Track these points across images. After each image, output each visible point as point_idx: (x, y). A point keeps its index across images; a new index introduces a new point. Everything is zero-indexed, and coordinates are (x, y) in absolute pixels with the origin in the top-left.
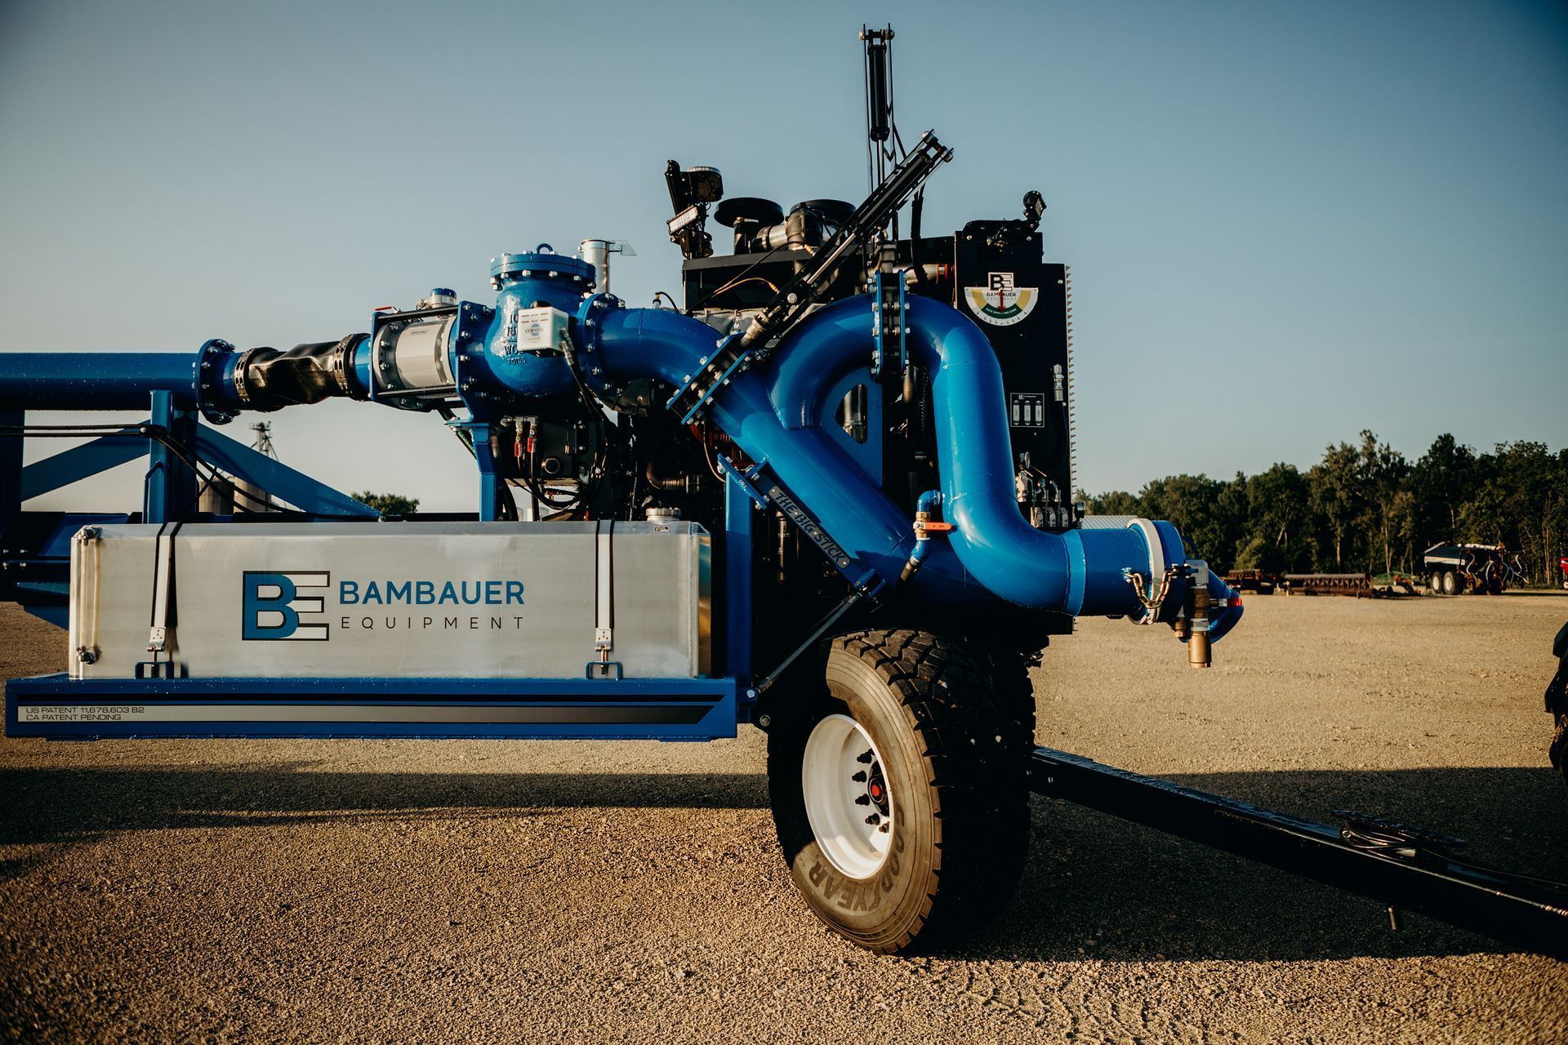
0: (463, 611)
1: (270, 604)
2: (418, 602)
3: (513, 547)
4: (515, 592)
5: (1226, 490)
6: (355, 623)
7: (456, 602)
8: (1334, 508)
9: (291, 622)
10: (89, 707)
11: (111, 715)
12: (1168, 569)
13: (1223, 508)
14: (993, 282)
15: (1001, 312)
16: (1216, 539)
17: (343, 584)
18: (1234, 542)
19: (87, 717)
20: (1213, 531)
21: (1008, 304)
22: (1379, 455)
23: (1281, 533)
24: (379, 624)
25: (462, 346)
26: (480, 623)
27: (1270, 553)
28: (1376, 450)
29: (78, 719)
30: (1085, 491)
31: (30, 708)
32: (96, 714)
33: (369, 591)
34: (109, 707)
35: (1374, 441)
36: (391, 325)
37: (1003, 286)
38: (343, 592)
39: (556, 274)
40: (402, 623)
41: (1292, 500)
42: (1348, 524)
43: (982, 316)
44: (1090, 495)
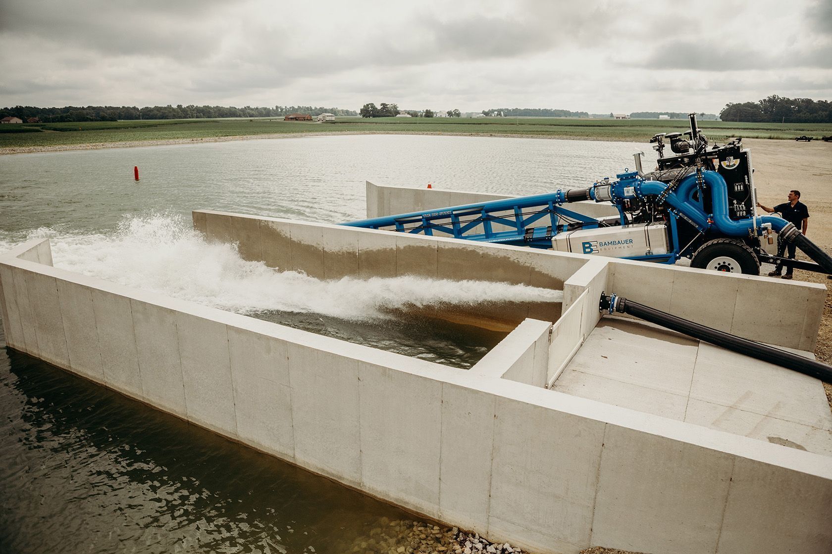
0: (622, 246)
1: (588, 248)
2: (614, 245)
3: (630, 233)
4: (631, 241)
6: (603, 249)
7: (620, 244)
9: (592, 250)
14: (728, 160)
15: (731, 166)
21: (732, 164)
24: (607, 249)
25: (613, 192)
26: (625, 247)
33: (605, 244)
36: (597, 187)
37: (730, 160)
38: (600, 244)
40: (611, 249)
43: (726, 168)
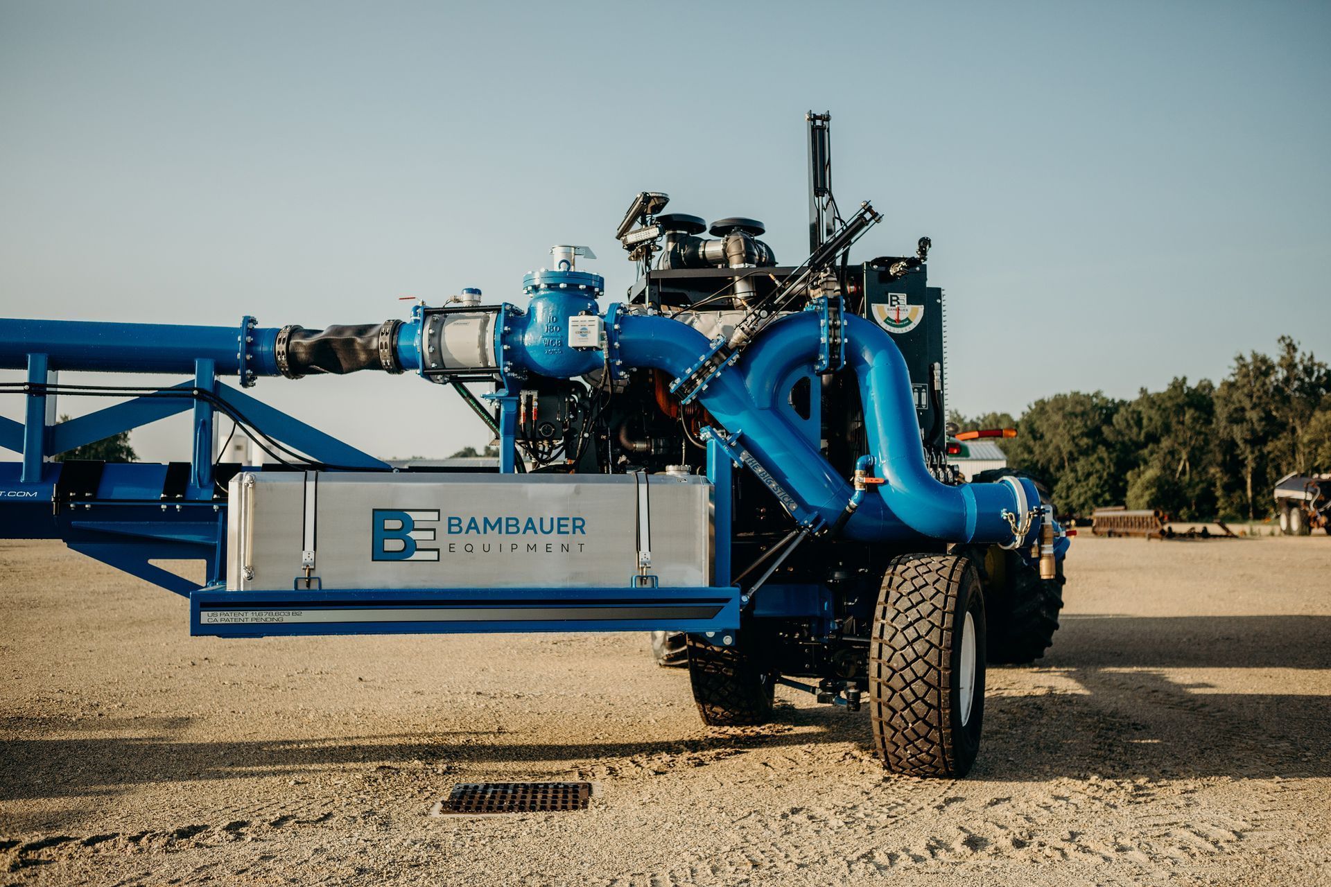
0: (541, 540)
1: (394, 534)
2: (507, 532)
3: (577, 492)
4: (579, 525)
5: (1122, 410)
6: (459, 548)
7: (536, 532)
8: (1242, 432)
9: (410, 547)
10: (257, 612)
11: (276, 617)
12: (1030, 509)
13: (1120, 433)
14: (892, 300)
15: (898, 323)
16: (1104, 470)
17: (450, 519)
18: (1125, 473)
19: (256, 619)
20: (1101, 460)
21: (902, 318)
22: (1301, 367)
23: (1182, 463)
24: (478, 549)
25: (505, 338)
26: (553, 548)
27: (1166, 487)
28: (1297, 360)
29: (249, 621)
30: (959, 412)
31: (210, 613)
32: (264, 617)
33: (470, 524)
34: (274, 612)
35: (1295, 349)
36: (435, 316)
37: (899, 303)
38: (450, 525)
39: (585, 287)
40: (495, 548)
41: (1198, 422)
42: (1260, 450)
44: (965, 417)
